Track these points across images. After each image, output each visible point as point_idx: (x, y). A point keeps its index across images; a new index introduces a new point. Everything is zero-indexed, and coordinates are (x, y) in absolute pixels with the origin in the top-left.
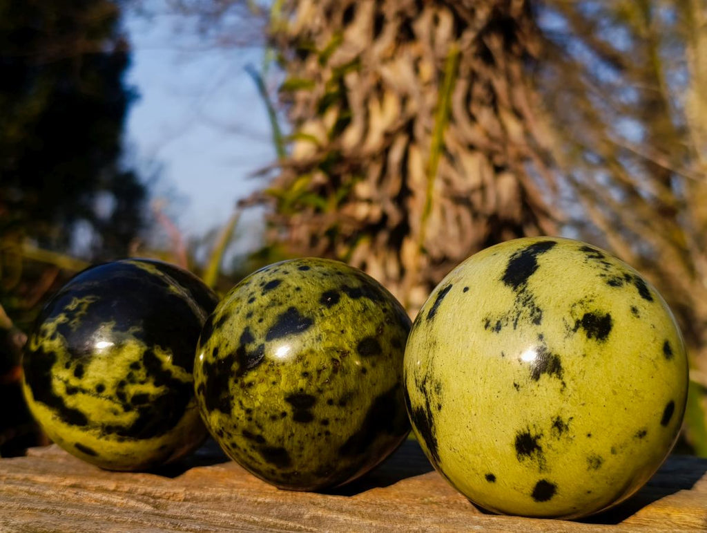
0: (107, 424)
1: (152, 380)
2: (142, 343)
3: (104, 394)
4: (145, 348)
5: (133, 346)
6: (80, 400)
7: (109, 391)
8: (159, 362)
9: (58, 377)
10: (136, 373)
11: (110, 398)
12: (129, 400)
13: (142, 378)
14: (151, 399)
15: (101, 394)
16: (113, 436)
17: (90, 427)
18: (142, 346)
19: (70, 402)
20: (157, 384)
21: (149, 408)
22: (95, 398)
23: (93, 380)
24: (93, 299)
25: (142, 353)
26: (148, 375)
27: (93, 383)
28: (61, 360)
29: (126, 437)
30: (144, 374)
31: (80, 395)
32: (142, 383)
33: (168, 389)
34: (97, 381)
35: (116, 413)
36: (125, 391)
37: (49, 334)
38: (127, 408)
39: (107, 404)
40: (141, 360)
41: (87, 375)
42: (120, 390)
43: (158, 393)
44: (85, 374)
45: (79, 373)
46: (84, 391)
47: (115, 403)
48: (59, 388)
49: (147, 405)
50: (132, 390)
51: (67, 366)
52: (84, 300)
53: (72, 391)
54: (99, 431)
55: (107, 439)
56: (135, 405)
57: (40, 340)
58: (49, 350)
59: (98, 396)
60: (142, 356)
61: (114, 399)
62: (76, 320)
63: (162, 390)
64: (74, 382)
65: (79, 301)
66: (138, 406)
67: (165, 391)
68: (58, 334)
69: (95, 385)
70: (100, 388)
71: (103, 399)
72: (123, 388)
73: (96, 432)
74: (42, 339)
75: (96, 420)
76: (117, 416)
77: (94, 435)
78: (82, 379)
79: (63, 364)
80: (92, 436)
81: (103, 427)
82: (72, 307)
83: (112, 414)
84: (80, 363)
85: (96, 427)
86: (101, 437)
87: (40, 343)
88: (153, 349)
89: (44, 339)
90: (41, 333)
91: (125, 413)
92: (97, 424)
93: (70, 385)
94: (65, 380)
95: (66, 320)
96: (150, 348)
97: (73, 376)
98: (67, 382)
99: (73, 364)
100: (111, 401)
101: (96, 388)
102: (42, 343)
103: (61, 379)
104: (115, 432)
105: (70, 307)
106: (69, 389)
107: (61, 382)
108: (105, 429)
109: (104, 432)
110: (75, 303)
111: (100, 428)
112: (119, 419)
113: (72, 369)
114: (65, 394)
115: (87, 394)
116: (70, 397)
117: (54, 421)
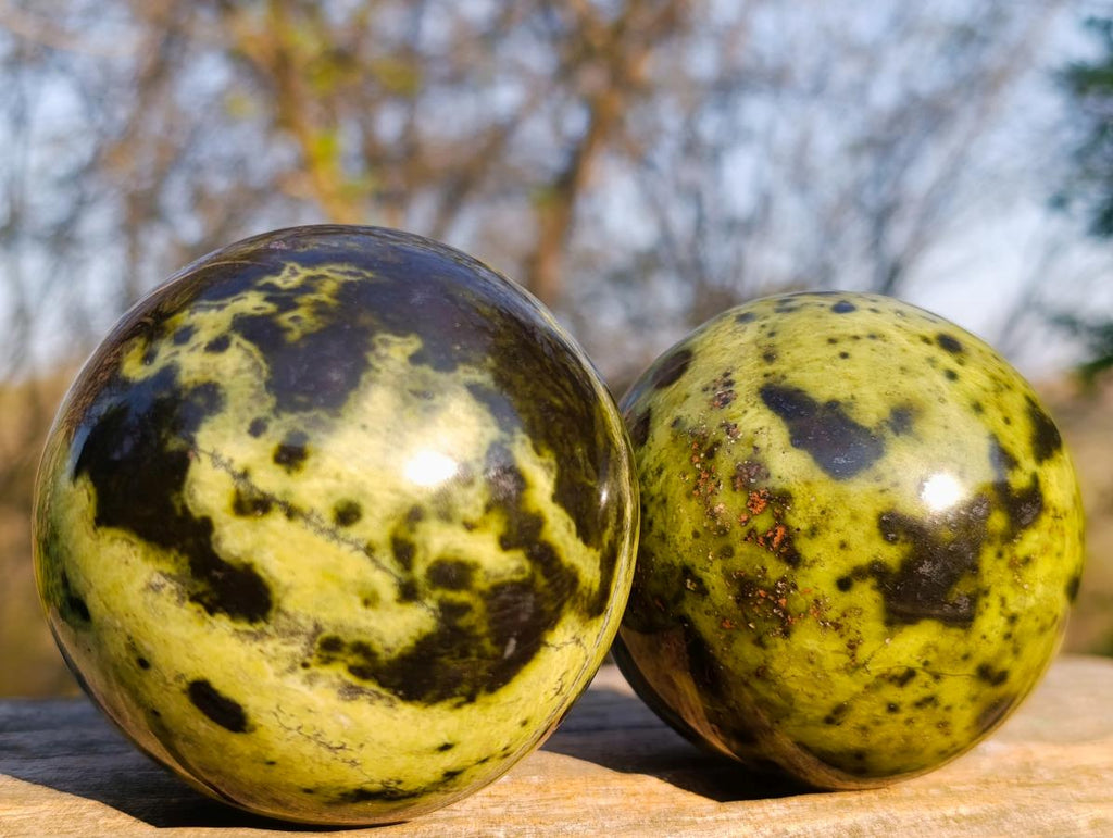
0: (328, 632)
1: (496, 526)
2: (489, 418)
3: (354, 532)
4: (493, 432)
6: (271, 538)
7: (375, 527)
8: (521, 481)
9: (214, 456)
11: (369, 550)
12: (420, 570)
13: (471, 513)
14: (481, 582)
15: (342, 532)
16: (338, 672)
17: (270, 629)
18: (486, 425)
19: (236, 539)
20: (506, 543)
21: (464, 609)
22: (321, 540)
23: (331, 483)
24: (350, 273)
25: (485, 443)
26: (488, 508)
27: (330, 494)
28: (237, 410)
29: (371, 686)
30: (481, 503)
31: (277, 520)
32: (470, 527)
33: (527, 566)
34: (345, 493)
35: (370, 600)
36: (416, 538)
37: (204, 336)
38: (408, 593)
39: (355, 565)
40: (478, 460)
41: (317, 465)
42: (403, 534)
43: (500, 569)
44: (310, 461)
45: (291, 456)
46: (291, 513)
47: (379, 566)
48: (208, 489)
49: (462, 597)
50: (438, 541)
51: (257, 429)
52: (322, 270)
53: (252, 505)
54: (297, 648)
55: (310, 680)
56: (433, 587)
57: (165, 351)
58: (195, 376)
59: (334, 535)
61: (377, 555)
62: (301, 312)
63: (513, 565)
64: (269, 479)
65: (306, 273)
66: (438, 593)
67: (520, 570)
68: (236, 338)
69: (332, 502)
70: (347, 515)
71: (346, 548)
72: (412, 530)
73: (285, 649)
74: (174, 350)
75: (302, 611)
76: (370, 612)
77: (275, 658)
78: (295, 474)
79: (242, 421)
80: (265, 663)
81: (314, 636)
82: (285, 282)
83: (357, 601)
84: (300, 427)
85: (293, 633)
86: (292, 669)
87: (166, 358)
88: (513, 441)
89: (184, 349)
90: (171, 334)
91: (396, 607)
92: (299, 625)
93: (252, 487)
94: (239, 470)
95: (265, 308)
96: (505, 436)
97: (270, 461)
98: (245, 475)
99: (278, 428)
100: (368, 559)
101: (336, 509)
102: (172, 358)
103: (225, 465)
104: (344, 661)
105: (278, 281)
106: (245, 499)
107: (221, 472)
108: (317, 645)
109: (310, 655)
110: (295, 273)
111: (303, 638)
112: (373, 623)
113: (268, 440)
114: (225, 511)
115: (300, 522)
116: (242, 522)
117: (151, 596)
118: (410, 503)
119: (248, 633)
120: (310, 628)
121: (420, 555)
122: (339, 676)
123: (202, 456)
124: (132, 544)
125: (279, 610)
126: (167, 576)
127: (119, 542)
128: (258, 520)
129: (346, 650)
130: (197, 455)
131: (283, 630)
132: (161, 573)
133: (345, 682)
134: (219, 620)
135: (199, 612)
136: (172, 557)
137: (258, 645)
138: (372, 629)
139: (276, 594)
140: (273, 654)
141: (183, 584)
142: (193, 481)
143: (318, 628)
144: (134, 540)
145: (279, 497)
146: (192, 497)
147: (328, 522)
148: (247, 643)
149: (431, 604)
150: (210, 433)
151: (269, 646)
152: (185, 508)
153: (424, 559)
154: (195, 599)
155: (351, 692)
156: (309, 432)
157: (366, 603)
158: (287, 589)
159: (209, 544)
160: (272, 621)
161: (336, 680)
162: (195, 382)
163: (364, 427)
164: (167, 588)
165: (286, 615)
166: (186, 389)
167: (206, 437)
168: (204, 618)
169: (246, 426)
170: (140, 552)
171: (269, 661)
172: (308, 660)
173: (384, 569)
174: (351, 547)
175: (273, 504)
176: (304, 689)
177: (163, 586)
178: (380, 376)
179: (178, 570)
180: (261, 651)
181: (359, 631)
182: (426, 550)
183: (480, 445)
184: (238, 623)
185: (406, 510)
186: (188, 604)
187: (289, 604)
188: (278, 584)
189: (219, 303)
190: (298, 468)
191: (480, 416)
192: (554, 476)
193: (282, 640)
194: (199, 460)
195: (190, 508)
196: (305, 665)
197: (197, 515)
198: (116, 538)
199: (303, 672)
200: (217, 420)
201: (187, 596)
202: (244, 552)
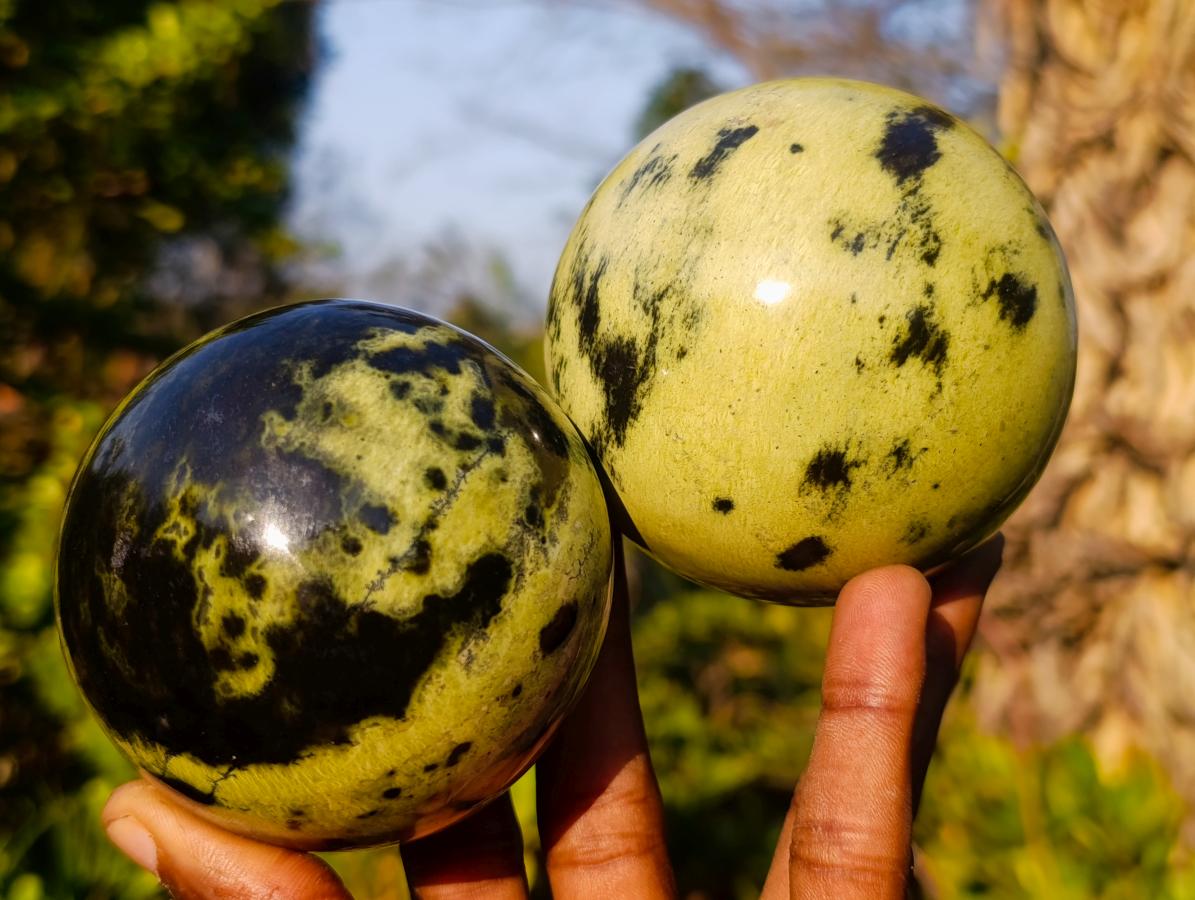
0: (522, 514)
1: (441, 373)
2: (346, 365)
3: (451, 476)
4: (360, 363)
5: (347, 383)
6: (450, 545)
7: (448, 461)
8: (403, 351)
9: (373, 588)
10: (416, 394)
11: (465, 468)
12: (479, 433)
13: (433, 388)
14: (486, 393)
15: (450, 486)
16: (549, 515)
17: (517, 561)
18: (354, 367)
19: (446, 576)
20: (455, 370)
22: (456, 504)
23: (409, 488)
25: (370, 370)
26: (428, 376)
28: (332, 565)
30: (424, 380)
31: (437, 538)
32: (445, 391)
33: (470, 361)
34: (418, 479)
35: (502, 477)
36: (456, 430)
37: (241, 603)
38: (497, 447)
39: (475, 482)
40: (387, 377)
41: (393, 498)
42: (453, 440)
43: (474, 378)
44: (389, 503)
45: (382, 519)
46: (431, 524)
47: (477, 463)
48: (400, 595)
50: (456, 414)
51: (353, 548)
52: (175, 503)
53: (420, 559)
54: (531, 543)
55: (553, 540)
56: (493, 428)
57: (248, 644)
58: (287, 608)
59: (453, 493)
60: (381, 373)
61: (470, 462)
63: (470, 369)
64: (400, 542)
65: (175, 516)
66: (497, 426)
69: (425, 490)
70: (436, 479)
71: (463, 485)
72: (450, 432)
73: (532, 553)
74: (248, 633)
75: (507, 532)
76: (510, 478)
77: (537, 564)
78: (400, 518)
79: (343, 560)
80: (539, 573)
81: (525, 527)
82: (186, 532)
83: (502, 486)
84: (356, 510)
85: (522, 544)
86: (545, 551)
87: (256, 642)
88: (365, 351)
89: (251, 623)
90: (228, 641)
91: (507, 458)
92: (516, 536)
93: (406, 556)
94: (389, 566)
95: (219, 546)
96: (362, 356)
97: (384, 538)
98: (394, 561)
99: (354, 529)
100: (472, 471)
101: (431, 489)
102: (259, 634)
103: (382, 578)
104: (542, 509)
105: (182, 541)
106: (415, 563)
107: (388, 582)
108: (531, 527)
109: (537, 534)
110: (176, 526)
111: (526, 536)
112: (518, 479)
113: (365, 538)
114: (422, 582)
115: (440, 518)
116: (434, 568)
117: (475, 667)
118: (427, 430)
119: (517, 581)
120: (519, 528)
121: (470, 431)
122: (552, 516)
123: (370, 599)
124: (430, 678)
125: (504, 550)
126: (463, 646)
127: (423, 693)
128: (435, 554)
129: (535, 504)
130: (368, 605)
131: (519, 551)
132: (460, 651)
133: (556, 513)
134: (505, 604)
135: (496, 621)
136: (450, 639)
137: (527, 575)
138: (522, 481)
139: (492, 549)
140: (534, 564)
141: (473, 631)
142: (391, 610)
143: (519, 522)
144: (426, 676)
145: (416, 534)
146: (404, 612)
147: (442, 496)
148: (524, 584)
149: (504, 433)
150: (350, 591)
151: (529, 566)
152: (412, 620)
153: (472, 428)
154: (486, 625)
155: (562, 513)
156: (361, 503)
157: (504, 480)
158: (491, 539)
159: (447, 600)
160: (512, 558)
161: (554, 521)
162: (293, 607)
163: (359, 458)
164: (472, 649)
165: (509, 544)
166: (299, 615)
167: (352, 596)
168: (500, 618)
169: (349, 558)
170: (438, 671)
171: (538, 569)
172: (540, 537)
173: (480, 460)
174: (463, 481)
175: (422, 539)
176: (558, 546)
177: (470, 651)
178: (308, 443)
179: (461, 634)
180: (531, 574)
181: (523, 490)
182: (466, 425)
183: (374, 373)
184: (509, 587)
185: (434, 435)
186: (488, 631)
187: (502, 541)
188: (485, 546)
189: (200, 596)
190: (395, 514)
191: (344, 371)
192: (391, 330)
193: (525, 555)
194: (373, 602)
195: (414, 614)
196: (543, 541)
197: (421, 608)
198: (420, 695)
199: (547, 544)
200: (338, 583)
201: (483, 630)
202: (458, 570)
